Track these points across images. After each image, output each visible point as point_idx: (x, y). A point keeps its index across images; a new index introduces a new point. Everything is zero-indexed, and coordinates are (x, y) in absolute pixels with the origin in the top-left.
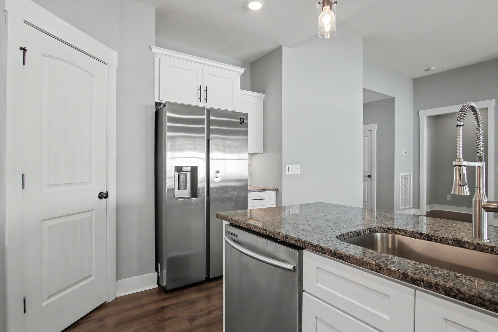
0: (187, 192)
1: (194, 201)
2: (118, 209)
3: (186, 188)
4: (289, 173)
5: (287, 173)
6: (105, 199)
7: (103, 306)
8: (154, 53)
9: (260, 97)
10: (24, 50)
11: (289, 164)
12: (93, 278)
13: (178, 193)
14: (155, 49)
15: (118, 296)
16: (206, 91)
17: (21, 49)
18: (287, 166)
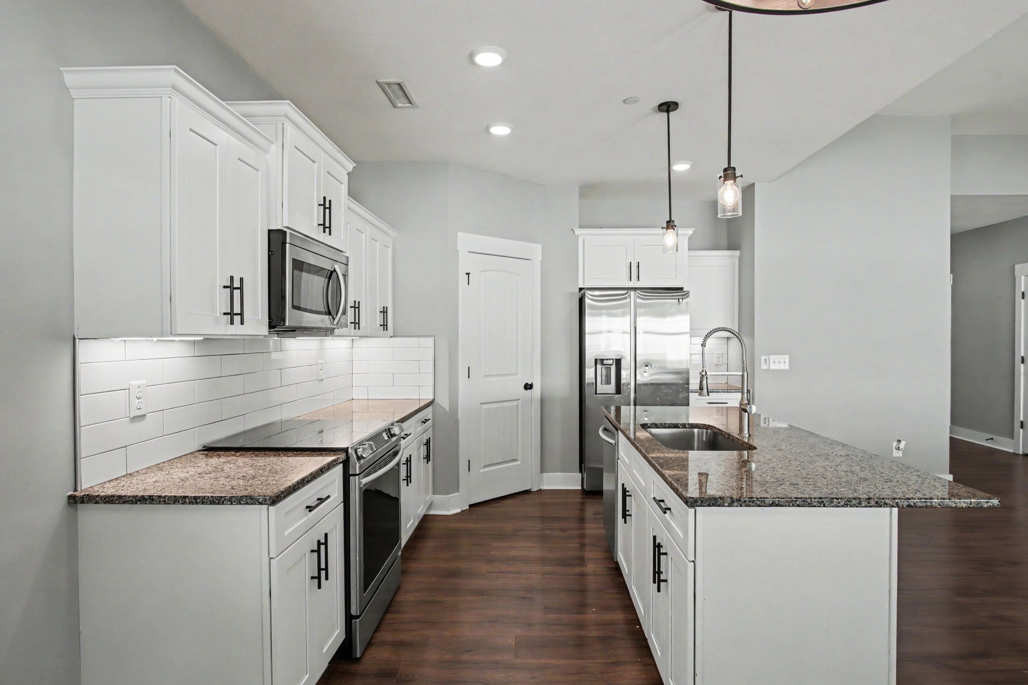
0: (611, 388)
1: (616, 398)
2: (543, 401)
3: (610, 384)
4: (768, 368)
5: (764, 367)
6: (530, 390)
7: (527, 492)
8: (578, 236)
9: (732, 256)
10: (468, 274)
11: (769, 354)
12: (519, 463)
13: (601, 388)
14: (578, 232)
15: (542, 488)
16: (638, 266)
17: (467, 274)
18: (763, 358)
